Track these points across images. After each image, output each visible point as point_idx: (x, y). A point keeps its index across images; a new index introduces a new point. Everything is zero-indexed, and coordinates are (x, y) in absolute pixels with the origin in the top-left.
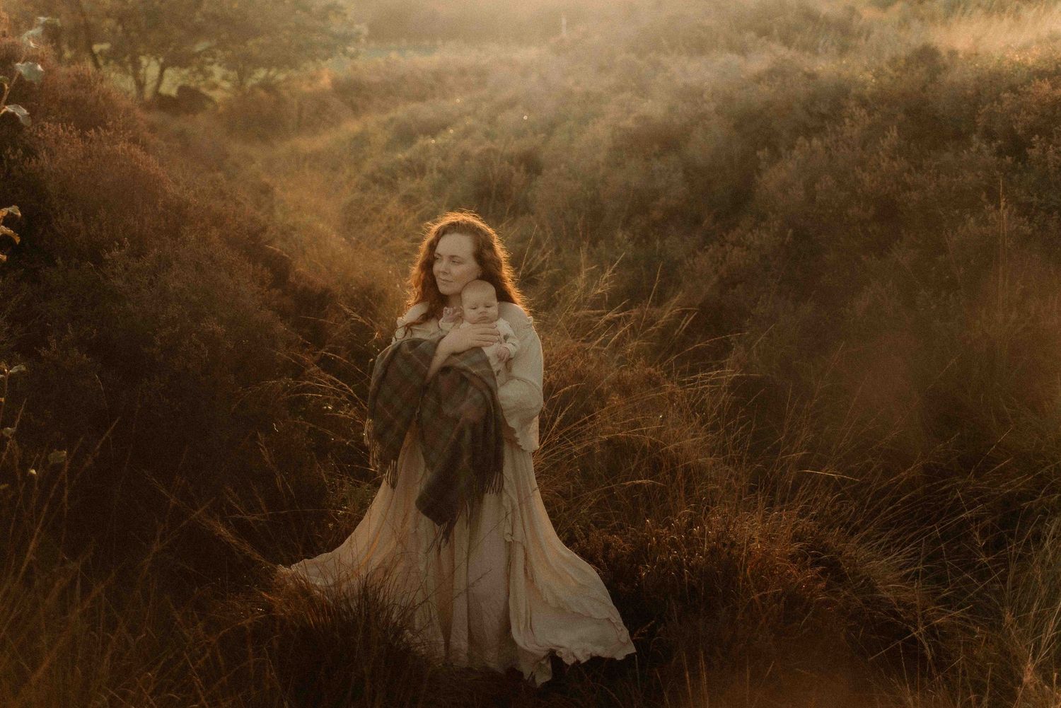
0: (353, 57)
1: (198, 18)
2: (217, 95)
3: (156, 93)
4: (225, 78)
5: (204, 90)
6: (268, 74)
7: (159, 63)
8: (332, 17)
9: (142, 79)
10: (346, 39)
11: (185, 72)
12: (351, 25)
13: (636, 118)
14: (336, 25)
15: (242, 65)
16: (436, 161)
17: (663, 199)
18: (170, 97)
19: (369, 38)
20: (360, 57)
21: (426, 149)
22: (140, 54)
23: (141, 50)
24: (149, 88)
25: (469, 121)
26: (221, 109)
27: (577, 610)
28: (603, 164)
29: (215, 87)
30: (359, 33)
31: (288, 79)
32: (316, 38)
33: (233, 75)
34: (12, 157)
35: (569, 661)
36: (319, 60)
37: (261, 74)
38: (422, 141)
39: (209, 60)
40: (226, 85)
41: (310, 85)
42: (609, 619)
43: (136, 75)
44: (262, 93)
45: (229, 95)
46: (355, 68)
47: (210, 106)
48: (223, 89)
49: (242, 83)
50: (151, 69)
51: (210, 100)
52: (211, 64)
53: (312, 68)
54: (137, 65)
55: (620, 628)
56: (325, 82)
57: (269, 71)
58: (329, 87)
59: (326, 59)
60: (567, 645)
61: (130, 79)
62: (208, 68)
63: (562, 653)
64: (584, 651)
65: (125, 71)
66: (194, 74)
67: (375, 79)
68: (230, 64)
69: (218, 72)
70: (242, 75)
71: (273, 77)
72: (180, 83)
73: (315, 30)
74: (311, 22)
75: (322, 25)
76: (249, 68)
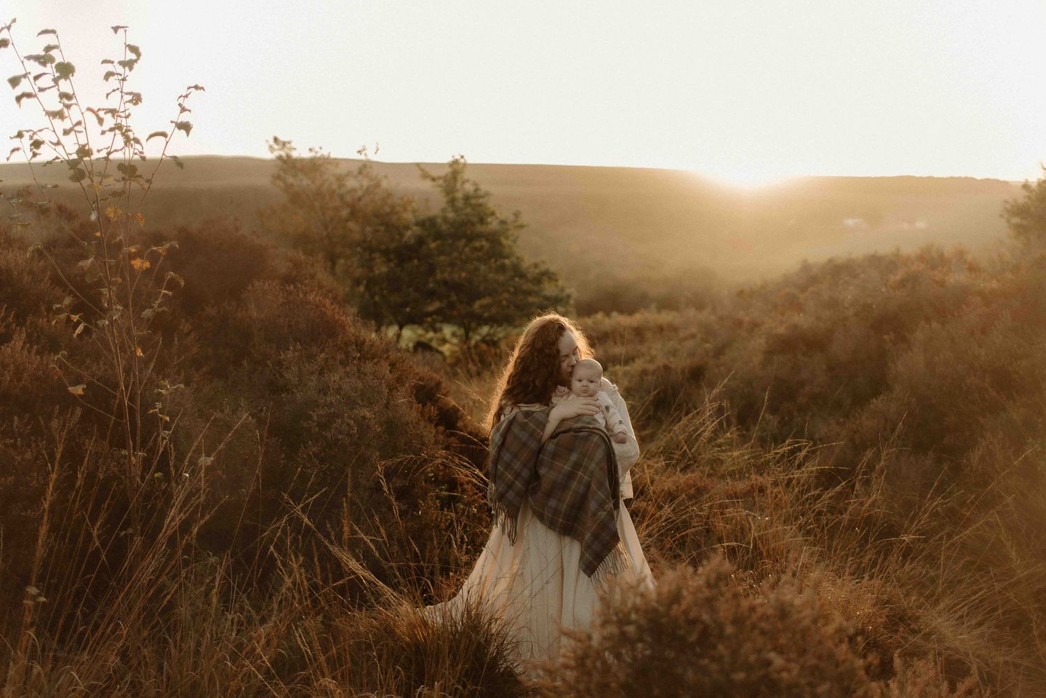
1: (432, 285)
2: (446, 349)
4: (454, 335)
5: (435, 344)
6: (489, 330)
8: (546, 282)
10: (558, 300)
11: (420, 330)
12: (563, 289)
14: (549, 289)
15: (467, 322)
18: (407, 349)
26: (449, 360)
29: (444, 342)
32: (531, 299)
33: (461, 331)
37: (485, 330)
39: (440, 319)
40: (455, 341)
44: (484, 347)
45: (456, 349)
47: (439, 357)
48: (452, 344)
49: (468, 339)
51: (441, 352)
52: (441, 322)
57: (490, 328)
62: (438, 325)
66: (426, 332)
68: (458, 321)
69: (447, 328)
70: (468, 330)
71: (494, 334)
72: (417, 339)
73: (529, 293)
74: (527, 286)
75: (536, 288)
76: (473, 325)
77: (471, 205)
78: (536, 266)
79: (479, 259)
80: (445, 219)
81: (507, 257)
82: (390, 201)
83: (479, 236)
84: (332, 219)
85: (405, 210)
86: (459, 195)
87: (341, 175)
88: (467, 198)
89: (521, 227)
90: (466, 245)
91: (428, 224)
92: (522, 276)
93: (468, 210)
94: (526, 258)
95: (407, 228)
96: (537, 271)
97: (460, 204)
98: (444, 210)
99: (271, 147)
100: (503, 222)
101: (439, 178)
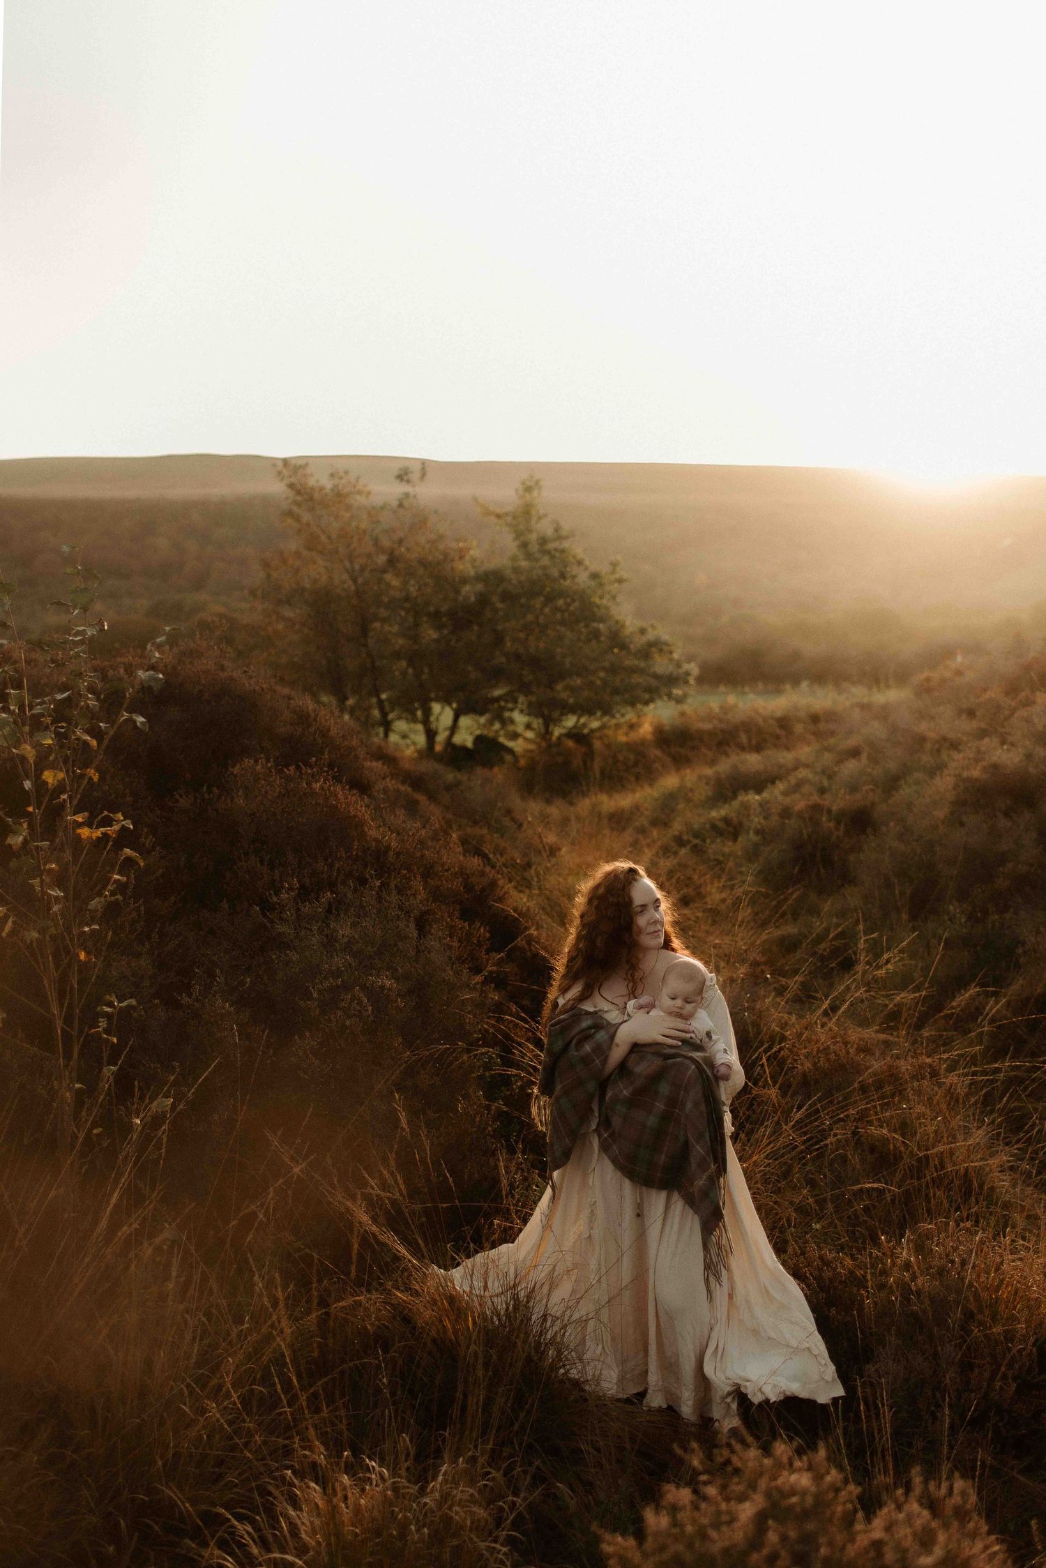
0: (679, 701)
1: (500, 659)
2: (517, 746)
3: (449, 742)
4: (528, 726)
5: (502, 740)
6: (578, 721)
7: (452, 708)
8: (657, 656)
9: (433, 726)
10: (673, 680)
11: (482, 720)
12: (679, 665)
13: (984, 768)
14: (661, 665)
15: (547, 711)
16: (757, 821)
17: (1010, 865)
18: (465, 749)
19: (700, 680)
20: (690, 700)
21: (746, 807)
22: (432, 700)
23: (432, 695)
24: (441, 738)
25: (803, 773)
26: (522, 762)
27: (773, 1335)
28: (943, 823)
29: (515, 736)
30: (688, 674)
31: (603, 727)
32: (637, 679)
33: (537, 723)
34: (206, 796)
35: (757, 1399)
36: (639, 706)
37: (570, 721)
38: (743, 797)
39: (510, 705)
40: (530, 735)
41: (627, 734)
42: (809, 1349)
43: (426, 722)
44: (570, 743)
45: (532, 747)
46: (683, 714)
47: (508, 758)
48: (526, 739)
49: (547, 733)
50: (443, 715)
51: (510, 751)
52: (512, 710)
53: (630, 716)
54: (427, 712)
55: (823, 1362)
56: (646, 729)
57: (579, 718)
58: (649, 737)
59: (646, 703)
60: (754, 1378)
61: (420, 727)
62: (507, 714)
63: (749, 1390)
64: (775, 1386)
65: (414, 720)
66: (491, 723)
67: (707, 726)
68: (536, 709)
69: (520, 718)
70: (548, 721)
71: (584, 725)
72: (478, 732)
73: (634, 670)
74: (630, 662)
75: (642, 664)
76: (556, 714)
77: (548, 552)
78: (643, 631)
79: (562, 623)
80: (516, 570)
81: (602, 620)
82: (441, 546)
83: (562, 594)
84: (362, 569)
85: (461, 558)
86: (533, 537)
87: (374, 508)
88: (543, 541)
89: (620, 581)
90: (545, 605)
91: (492, 578)
92: (624, 647)
93: (545, 561)
94: (628, 623)
95: (464, 581)
96: (644, 639)
97: (534, 548)
98: (514, 558)
99: (280, 473)
100: (595, 576)
101: (507, 514)
